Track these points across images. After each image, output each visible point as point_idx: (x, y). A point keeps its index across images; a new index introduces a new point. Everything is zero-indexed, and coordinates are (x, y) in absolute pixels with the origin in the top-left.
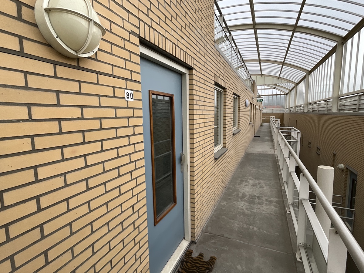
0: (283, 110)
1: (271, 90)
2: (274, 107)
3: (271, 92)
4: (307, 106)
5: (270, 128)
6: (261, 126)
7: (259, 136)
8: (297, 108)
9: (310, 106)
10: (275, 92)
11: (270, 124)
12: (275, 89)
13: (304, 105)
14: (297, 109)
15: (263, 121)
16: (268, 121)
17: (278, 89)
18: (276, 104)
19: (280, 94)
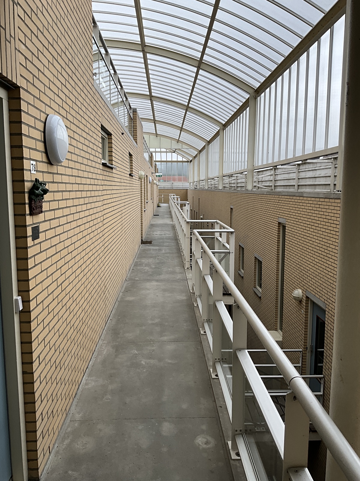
0: (185, 185)
1: (169, 154)
2: (174, 180)
3: (170, 157)
4: (223, 180)
5: (170, 209)
6: (158, 206)
7: (159, 215)
8: (211, 181)
9: (227, 180)
10: (175, 157)
11: (169, 205)
12: (174, 152)
13: (218, 178)
14: (209, 183)
15: (160, 201)
16: (167, 201)
17: (178, 154)
18: (176, 173)
19: (182, 160)
